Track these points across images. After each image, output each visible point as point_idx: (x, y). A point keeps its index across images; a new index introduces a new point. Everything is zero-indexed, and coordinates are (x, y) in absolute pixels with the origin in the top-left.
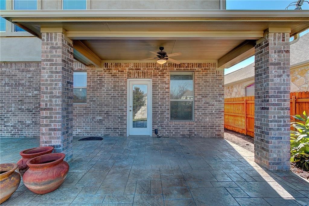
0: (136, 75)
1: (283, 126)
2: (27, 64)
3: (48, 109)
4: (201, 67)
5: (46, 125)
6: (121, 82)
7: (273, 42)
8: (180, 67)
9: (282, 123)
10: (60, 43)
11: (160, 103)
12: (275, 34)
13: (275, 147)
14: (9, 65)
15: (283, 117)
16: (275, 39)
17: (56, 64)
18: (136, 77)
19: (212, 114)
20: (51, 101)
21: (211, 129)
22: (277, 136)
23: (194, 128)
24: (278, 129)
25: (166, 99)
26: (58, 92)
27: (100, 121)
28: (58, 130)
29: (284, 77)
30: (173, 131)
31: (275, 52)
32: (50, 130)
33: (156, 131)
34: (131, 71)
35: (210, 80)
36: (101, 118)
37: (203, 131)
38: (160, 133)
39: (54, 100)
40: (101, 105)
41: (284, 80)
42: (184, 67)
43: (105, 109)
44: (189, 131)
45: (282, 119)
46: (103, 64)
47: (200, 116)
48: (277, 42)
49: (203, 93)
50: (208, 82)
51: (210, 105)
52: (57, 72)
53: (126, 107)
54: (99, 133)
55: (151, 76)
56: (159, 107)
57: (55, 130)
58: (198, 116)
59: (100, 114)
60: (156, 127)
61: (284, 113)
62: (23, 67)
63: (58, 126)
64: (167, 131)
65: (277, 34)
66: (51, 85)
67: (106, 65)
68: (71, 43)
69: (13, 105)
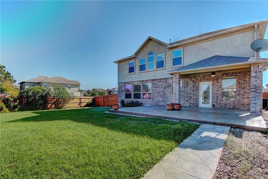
0: (204, 80)
1: (257, 99)
2: (161, 80)
3: (175, 94)
4: (241, 73)
5: (175, 98)
6: (197, 84)
7: (253, 69)
8: (228, 75)
9: (257, 98)
10: (178, 77)
11: (216, 93)
12: (254, 66)
13: (253, 107)
14: (155, 80)
15: (257, 96)
16: (254, 68)
17: (177, 82)
18: (204, 81)
19: (249, 98)
20: (176, 92)
21: (247, 106)
22: (254, 103)
23: (236, 105)
24: (255, 100)
25: (219, 90)
26: (177, 90)
27: (187, 101)
28: (178, 99)
29: (259, 81)
30: (223, 106)
31: (254, 72)
32: (175, 99)
33: (214, 106)
34: (201, 79)
35: (248, 80)
36: (188, 99)
37: (242, 106)
38: (216, 106)
39: (176, 91)
40: (187, 94)
41: (258, 82)
42: (230, 74)
43: (189, 95)
44: (233, 106)
45: (257, 97)
46: (189, 77)
47: (240, 99)
48: (255, 69)
49: (242, 87)
50: (246, 81)
51: (247, 93)
52: (177, 84)
53: (199, 95)
54: (187, 105)
55: (211, 80)
56: (216, 94)
57: (177, 99)
58: (239, 99)
59: (187, 98)
60: (214, 103)
61: (258, 94)
62: (159, 81)
63: (178, 98)
64: (220, 105)
65: (255, 66)
66: (176, 88)
67: (190, 77)
68: (180, 75)
69: (156, 94)
